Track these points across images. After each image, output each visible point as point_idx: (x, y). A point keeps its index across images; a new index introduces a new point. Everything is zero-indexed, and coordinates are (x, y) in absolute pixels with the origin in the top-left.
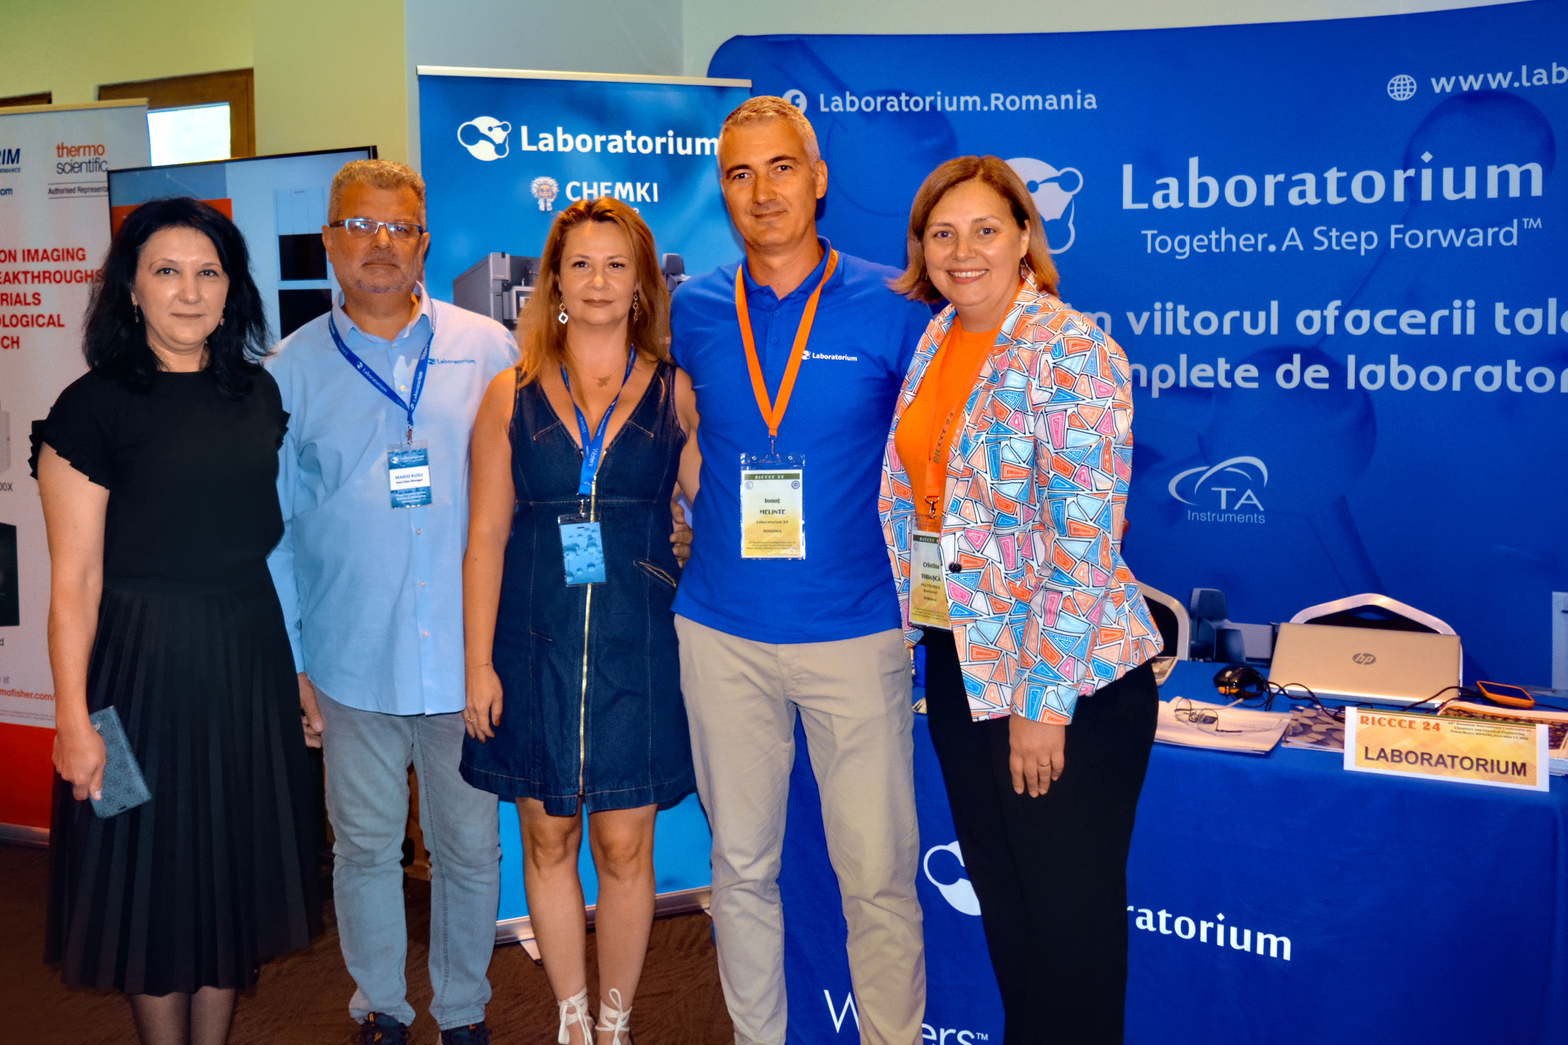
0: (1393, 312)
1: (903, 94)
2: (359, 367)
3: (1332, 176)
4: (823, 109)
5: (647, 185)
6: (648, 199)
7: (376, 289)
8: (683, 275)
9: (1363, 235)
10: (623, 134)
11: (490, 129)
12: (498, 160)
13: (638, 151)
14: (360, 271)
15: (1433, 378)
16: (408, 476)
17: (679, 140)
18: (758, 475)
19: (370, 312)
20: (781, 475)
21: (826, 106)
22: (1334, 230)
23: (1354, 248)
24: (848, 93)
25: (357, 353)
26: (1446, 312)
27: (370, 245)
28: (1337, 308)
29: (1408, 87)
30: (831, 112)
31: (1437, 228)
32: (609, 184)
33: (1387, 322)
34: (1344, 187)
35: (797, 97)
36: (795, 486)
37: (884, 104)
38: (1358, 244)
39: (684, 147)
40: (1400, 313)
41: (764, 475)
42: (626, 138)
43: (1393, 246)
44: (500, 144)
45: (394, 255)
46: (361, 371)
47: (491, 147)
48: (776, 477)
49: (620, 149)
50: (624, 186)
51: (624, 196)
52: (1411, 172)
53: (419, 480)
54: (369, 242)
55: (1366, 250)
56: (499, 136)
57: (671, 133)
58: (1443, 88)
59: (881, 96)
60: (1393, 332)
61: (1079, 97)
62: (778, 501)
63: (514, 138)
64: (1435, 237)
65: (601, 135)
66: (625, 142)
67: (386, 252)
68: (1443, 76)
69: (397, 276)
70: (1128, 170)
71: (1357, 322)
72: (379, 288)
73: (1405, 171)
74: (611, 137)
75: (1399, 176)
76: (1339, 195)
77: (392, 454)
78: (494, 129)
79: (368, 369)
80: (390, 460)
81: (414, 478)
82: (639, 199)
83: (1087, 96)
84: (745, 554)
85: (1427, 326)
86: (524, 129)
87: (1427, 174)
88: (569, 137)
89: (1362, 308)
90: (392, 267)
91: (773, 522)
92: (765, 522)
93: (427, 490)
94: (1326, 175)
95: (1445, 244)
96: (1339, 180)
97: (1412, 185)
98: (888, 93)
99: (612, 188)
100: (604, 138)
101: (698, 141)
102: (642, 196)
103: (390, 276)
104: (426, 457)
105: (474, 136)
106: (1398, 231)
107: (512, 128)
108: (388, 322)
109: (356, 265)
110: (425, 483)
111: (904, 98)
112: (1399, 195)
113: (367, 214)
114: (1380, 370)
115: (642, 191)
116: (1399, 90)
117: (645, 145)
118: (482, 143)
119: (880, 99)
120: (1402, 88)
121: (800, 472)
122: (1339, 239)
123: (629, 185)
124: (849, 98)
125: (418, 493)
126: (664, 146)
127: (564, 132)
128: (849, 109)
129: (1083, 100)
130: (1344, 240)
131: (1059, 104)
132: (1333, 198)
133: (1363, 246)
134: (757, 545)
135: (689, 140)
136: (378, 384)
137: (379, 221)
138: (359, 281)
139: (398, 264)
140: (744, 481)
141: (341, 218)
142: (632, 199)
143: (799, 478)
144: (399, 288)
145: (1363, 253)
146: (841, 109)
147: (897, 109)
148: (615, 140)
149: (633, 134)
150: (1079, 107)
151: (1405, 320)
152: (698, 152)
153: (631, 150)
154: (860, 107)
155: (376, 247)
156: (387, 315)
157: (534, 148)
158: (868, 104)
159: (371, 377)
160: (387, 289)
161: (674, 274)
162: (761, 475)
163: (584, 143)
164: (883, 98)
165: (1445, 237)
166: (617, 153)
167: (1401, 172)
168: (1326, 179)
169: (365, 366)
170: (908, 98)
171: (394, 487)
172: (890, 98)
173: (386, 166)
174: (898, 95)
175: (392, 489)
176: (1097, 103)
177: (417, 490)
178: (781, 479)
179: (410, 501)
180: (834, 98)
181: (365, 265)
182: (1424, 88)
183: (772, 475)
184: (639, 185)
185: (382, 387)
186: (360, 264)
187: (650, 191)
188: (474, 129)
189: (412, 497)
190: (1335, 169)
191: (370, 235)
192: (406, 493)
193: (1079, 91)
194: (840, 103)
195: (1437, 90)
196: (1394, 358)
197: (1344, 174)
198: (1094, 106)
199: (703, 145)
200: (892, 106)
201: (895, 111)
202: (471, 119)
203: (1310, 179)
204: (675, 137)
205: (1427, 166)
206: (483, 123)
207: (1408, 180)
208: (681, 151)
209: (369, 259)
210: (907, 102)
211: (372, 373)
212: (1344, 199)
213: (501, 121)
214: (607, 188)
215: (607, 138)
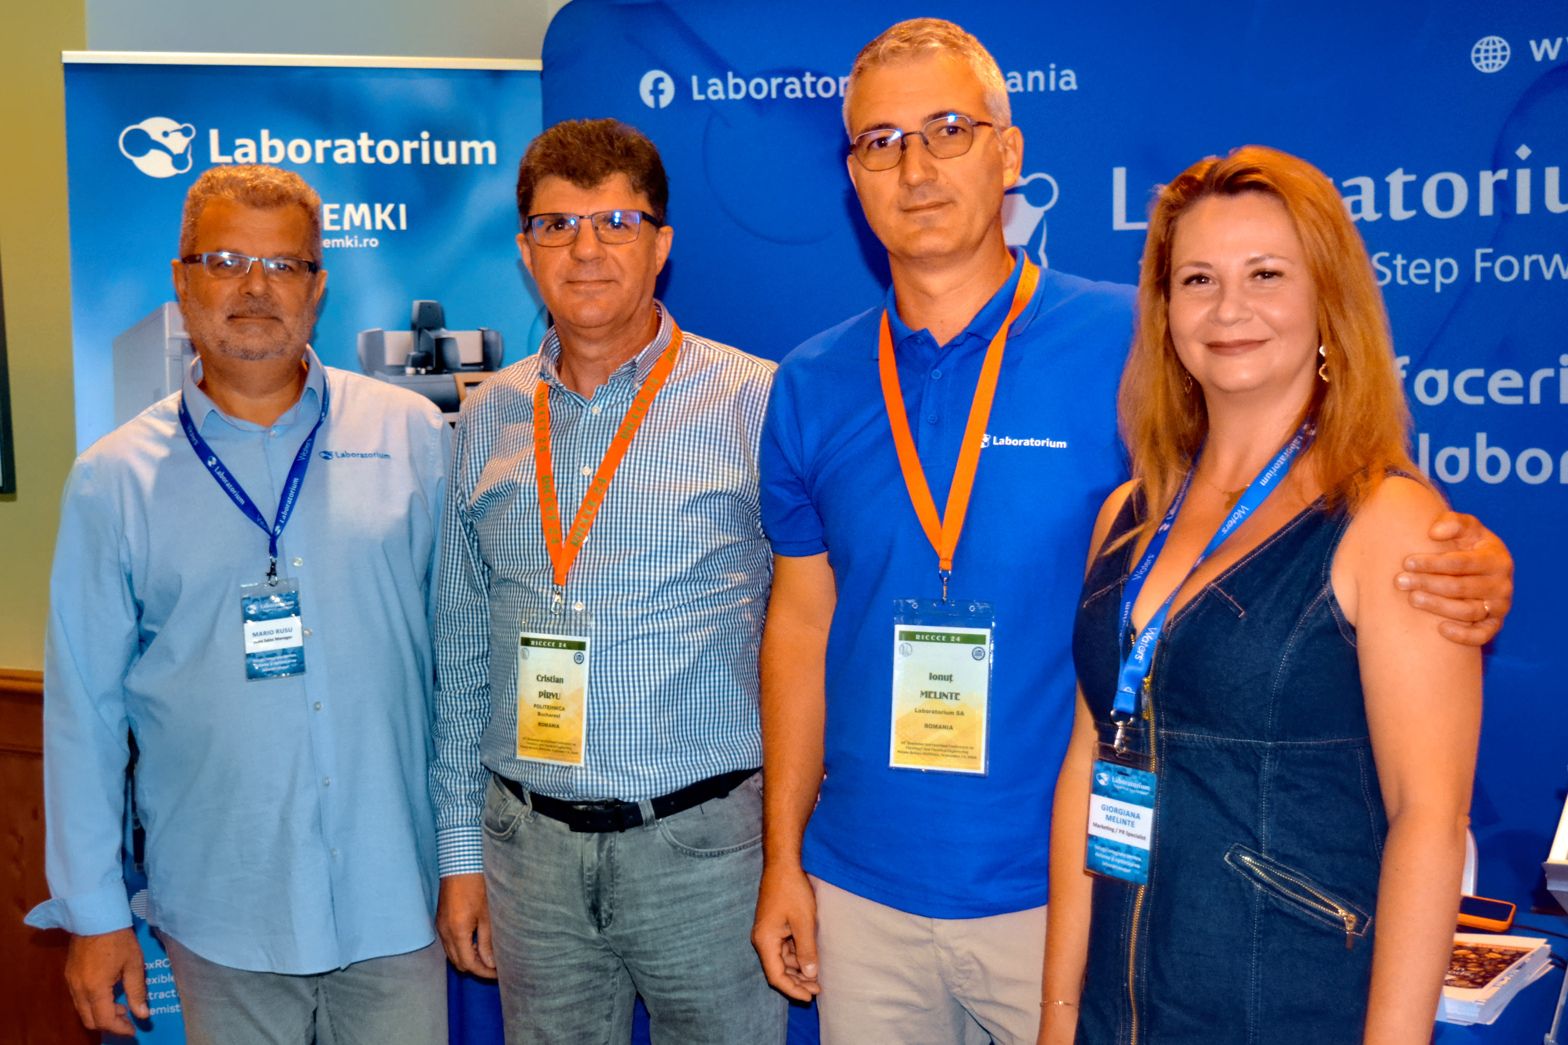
0: (1479, 373)
1: (808, 74)
2: (210, 463)
3: (1397, 180)
4: (697, 96)
5: (390, 207)
6: (392, 226)
7: (247, 355)
8: (443, 330)
9: (1439, 263)
10: (355, 138)
11: (166, 134)
12: (177, 176)
13: (377, 160)
14: (225, 326)
15: (1534, 466)
16: (271, 633)
17: (438, 145)
18: (921, 634)
19: (239, 387)
20: (956, 635)
21: (700, 92)
22: (1399, 257)
23: (1426, 281)
24: (730, 74)
25: (211, 445)
26: (1549, 372)
27: (239, 289)
28: (1404, 367)
29: (1499, 54)
30: (707, 99)
31: (1538, 253)
32: (336, 206)
33: (1474, 386)
34: (1412, 196)
35: (659, 80)
36: (978, 655)
37: (781, 87)
38: (1431, 276)
39: (445, 153)
40: (1489, 374)
41: (931, 634)
42: (359, 142)
43: (1478, 278)
44: (179, 155)
45: (273, 305)
46: (211, 469)
47: (167, 159)
48: (948, 638)
49: (351, 159)
50: (357, 208)
51: (357, 222)
52: (1503, 174)
53: (287, 638)
54: (238, 285)
55: (1442, 285)
56: (179, 143)
57: (425, 135)
58: (1546, 55)
59: (777, 77)
60: (1479, 400)
61: (1052, 75)
62: (949, 678)
63: (200, 146)
64: (1535, 265)
65: (324, 139)
66: (358, 149)
67: (262, 300)
68: (1545, 37)
69: (279, 334)
70: (1120, 175)
71: (1431, 387)
72: (253, 353)
73: (1494, 172)
74: (338, 142)
75: (1487, 180)
76: (1406, 207)
77: (245, 602)
78: (171, 135)
79: (223, 468)
80: (244, 609)
81: (280, 635)
82: (379, 226)
83: (1064, 72)
84: (896, 761)
85: (1524, 391)
86: (214, 134)
87: (1524, 177)
88: (278, 143)
89: (1438, 368)
90: (271, 321)
91: (940, 713)
92: (928, 712)
93: (299, 652)
94: (1388, 179)
95: (1548, 275)
96: (1406, 185)
97: (1505, 192)
98: (786, 73)
99: (340, 212)
100: (328, 144)
101: (465, 145)
102: (384, 222)
103: (269, 335)
104: (297, 604)
105: (142, 143)
106: (1485, 258)
107: (197, 130)
108: (266, 401)
109: (219, 318)
110: (296, 641)
111: (808, 79)
112: (1486, 207)
113: (235, 246)
114: (1463, 454)
115: (382, 216)
116: (1486, 58)
117: (387, 151)
118: (154, 153)
119: (775, 82)
120: (1491, 54)
121: (987, 632)
122: (1405, 269)
123: (364, 208)
124: (731, 81)
125: (286, 657)
126: (416, 153)
127: (271, 137)
128: (732, 95)
129: (1058, 77)
130: (1412, 271)
131: (1025, 83)
132: (1398, 212)
133: (1439, 278)
134: (912, 747)
135: (452, 145)
136: (233, 490)
137: (252, 256)
138: (223, 342)
139: (280, 317)
140: (898, 643)
141: (196, 252)
142: (368, 226)
143: (984, 643)
144: (282, 352)
145: (1438, 289)
146: (721, 96)
147: (799, 94)
148: (344, 146)
149: (370, 138)
150: (1052, 87)
151: (1495, 383)
152: (465, 160)
153: (367, 159)
154: (748, 93)
155: (249, 293)
156: (265, 392)
157: (228, 159)
158: (758, 89)
159: (225, 480)
160: (263, 355)
161: (429, 329)
162: (925, 634)
163: (299, 151)
164: (780, 80)
165: (1548, 265)
166: (347, 164)
167: (1490, 173)
168: (1388, 184)
169: (219, 463)
170: (814, 79)
171: (251, 648)
172: (789, 80)
173: (263, 175)
174: (800, 76)
175: (248, 652)
176: (1078, 82)
177: (284, 652)
178: (956, 642)
179: (273, 669)
180: (711, 81)
181: (231, 317)
182: (1521, 54)
183: (942, 634)
184: (378, 207)
185: (238, 497)
186: (224, 317)
187: (394, 216)
188: (143, 134)
189: (277, 664)
190: (1400, 171)
191: (239, 276)
192: (269, 656)
193: (1053, 66)
194: (720, 88)
195: (1538, 57)
196: (1481, 438)
197: (1412, 178)
198: (1074, 86)
199: (472, 151)
200: (793, 91)
201: (797, 98)
202: (138, 121)
203: (1367, 184)
204: (431, 141)
205: (1523, 164)
206: (154, 126)
207: (1498, 185)
208: (440, 160)
209: (238, 310)
210: (814, 85)
211: (228, 475)
212: (1412, 213)
213: (180, 122)
214: (332, 211)
215: (333, 144)
